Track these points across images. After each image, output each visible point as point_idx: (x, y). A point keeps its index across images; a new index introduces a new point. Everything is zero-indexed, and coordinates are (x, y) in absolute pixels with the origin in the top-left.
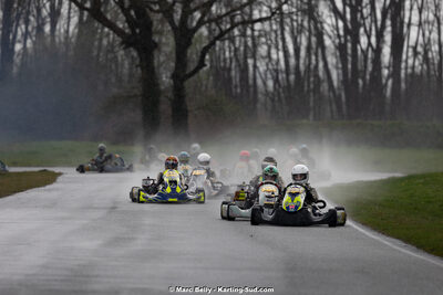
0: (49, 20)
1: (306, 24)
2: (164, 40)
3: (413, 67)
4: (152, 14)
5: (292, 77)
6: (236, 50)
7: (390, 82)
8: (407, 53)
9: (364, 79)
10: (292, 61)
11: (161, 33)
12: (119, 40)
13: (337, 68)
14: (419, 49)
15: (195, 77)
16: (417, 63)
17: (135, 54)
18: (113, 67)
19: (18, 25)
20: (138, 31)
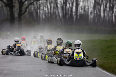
2: (16, 5)
3: (81, 12)
5: (49, 15)
6: (35, 8)
7: (75, 16)
8: (79, 9)
9: (68, 15)
10: (49, 11)
11: (15, 3)
12: (4, 5)
13: (61, 12)
14: (83, 8)
15: (24, 15)
16: (82, 11)
17: (8, 8)
18: (3, 12)
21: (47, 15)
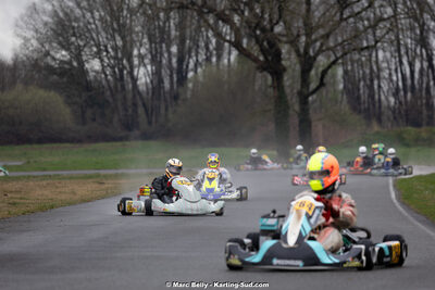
0: (215, 52)
1: (418, 51)
4: (280, 45)
5: (409, 95)
10: (409, 82)
19: (190, 57)
20: (270, 58)
21: (402, 93)
